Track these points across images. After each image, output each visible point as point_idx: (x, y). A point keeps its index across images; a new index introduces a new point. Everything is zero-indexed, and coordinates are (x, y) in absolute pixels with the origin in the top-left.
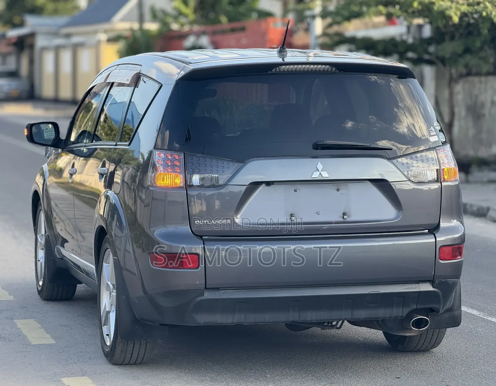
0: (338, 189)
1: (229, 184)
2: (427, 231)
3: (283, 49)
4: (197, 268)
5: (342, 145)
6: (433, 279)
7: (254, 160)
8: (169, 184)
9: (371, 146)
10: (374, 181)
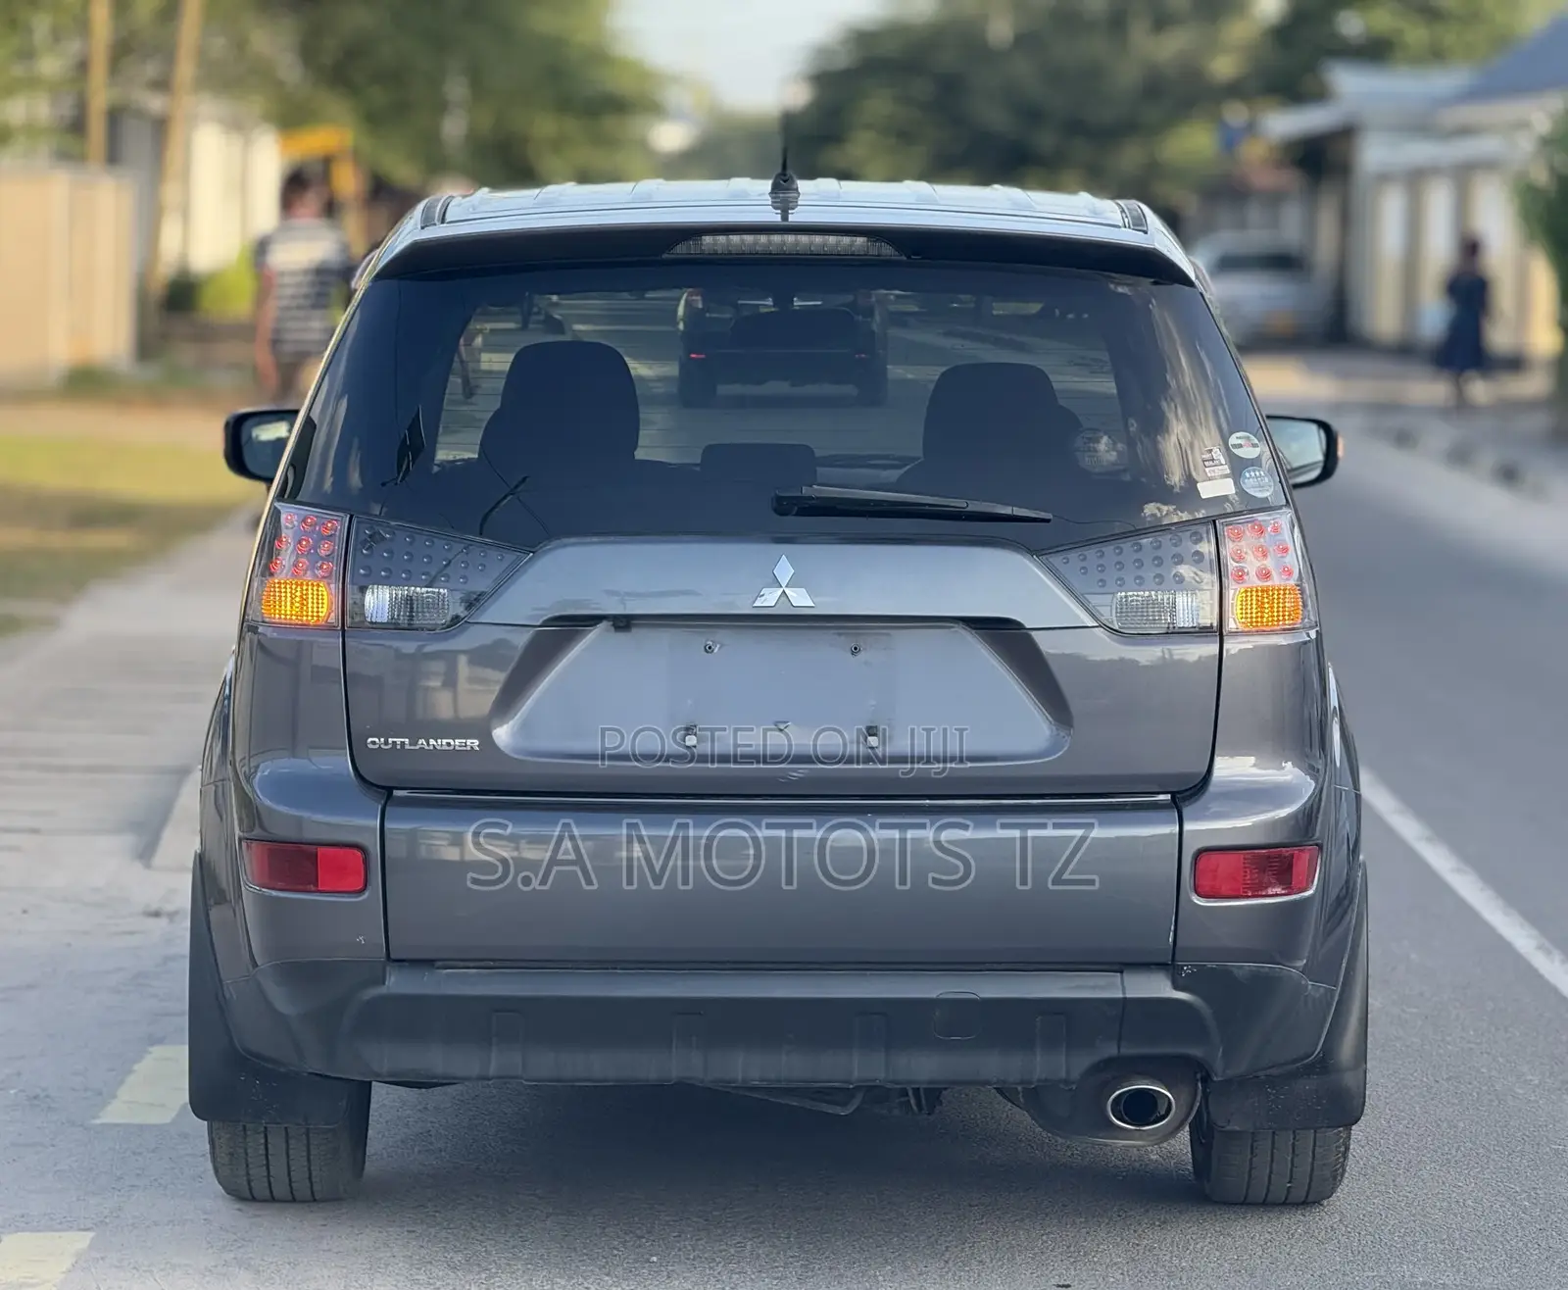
0: (856, 649)
1: (479, 621)
2: (1169, 797)
3: (785, 181)
4: (361, 891)
5: (867, 502)
6: (1173, 960)
7: (565, 546)
8: (286, 615)
9: (968, 509)
10: (978, 626)
